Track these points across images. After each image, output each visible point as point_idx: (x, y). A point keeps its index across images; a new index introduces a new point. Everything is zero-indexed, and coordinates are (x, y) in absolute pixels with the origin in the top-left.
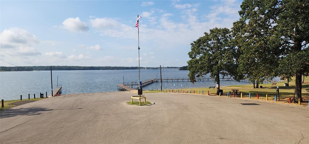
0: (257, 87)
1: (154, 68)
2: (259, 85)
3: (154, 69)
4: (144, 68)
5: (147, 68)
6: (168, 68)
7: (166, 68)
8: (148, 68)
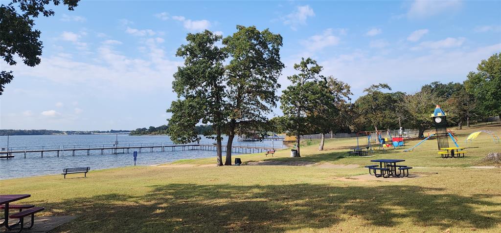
0: (228, 163)
1: (82, 133)
2: (233, 157)
3: (84, 134)
4: (61, 132)
5: (67, 132)
6: (112, 131)
7: (108, 132)
8: (69, 133)
